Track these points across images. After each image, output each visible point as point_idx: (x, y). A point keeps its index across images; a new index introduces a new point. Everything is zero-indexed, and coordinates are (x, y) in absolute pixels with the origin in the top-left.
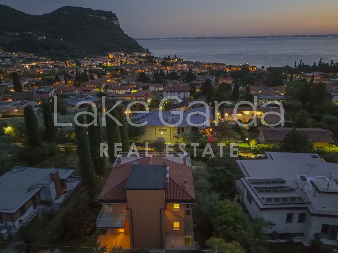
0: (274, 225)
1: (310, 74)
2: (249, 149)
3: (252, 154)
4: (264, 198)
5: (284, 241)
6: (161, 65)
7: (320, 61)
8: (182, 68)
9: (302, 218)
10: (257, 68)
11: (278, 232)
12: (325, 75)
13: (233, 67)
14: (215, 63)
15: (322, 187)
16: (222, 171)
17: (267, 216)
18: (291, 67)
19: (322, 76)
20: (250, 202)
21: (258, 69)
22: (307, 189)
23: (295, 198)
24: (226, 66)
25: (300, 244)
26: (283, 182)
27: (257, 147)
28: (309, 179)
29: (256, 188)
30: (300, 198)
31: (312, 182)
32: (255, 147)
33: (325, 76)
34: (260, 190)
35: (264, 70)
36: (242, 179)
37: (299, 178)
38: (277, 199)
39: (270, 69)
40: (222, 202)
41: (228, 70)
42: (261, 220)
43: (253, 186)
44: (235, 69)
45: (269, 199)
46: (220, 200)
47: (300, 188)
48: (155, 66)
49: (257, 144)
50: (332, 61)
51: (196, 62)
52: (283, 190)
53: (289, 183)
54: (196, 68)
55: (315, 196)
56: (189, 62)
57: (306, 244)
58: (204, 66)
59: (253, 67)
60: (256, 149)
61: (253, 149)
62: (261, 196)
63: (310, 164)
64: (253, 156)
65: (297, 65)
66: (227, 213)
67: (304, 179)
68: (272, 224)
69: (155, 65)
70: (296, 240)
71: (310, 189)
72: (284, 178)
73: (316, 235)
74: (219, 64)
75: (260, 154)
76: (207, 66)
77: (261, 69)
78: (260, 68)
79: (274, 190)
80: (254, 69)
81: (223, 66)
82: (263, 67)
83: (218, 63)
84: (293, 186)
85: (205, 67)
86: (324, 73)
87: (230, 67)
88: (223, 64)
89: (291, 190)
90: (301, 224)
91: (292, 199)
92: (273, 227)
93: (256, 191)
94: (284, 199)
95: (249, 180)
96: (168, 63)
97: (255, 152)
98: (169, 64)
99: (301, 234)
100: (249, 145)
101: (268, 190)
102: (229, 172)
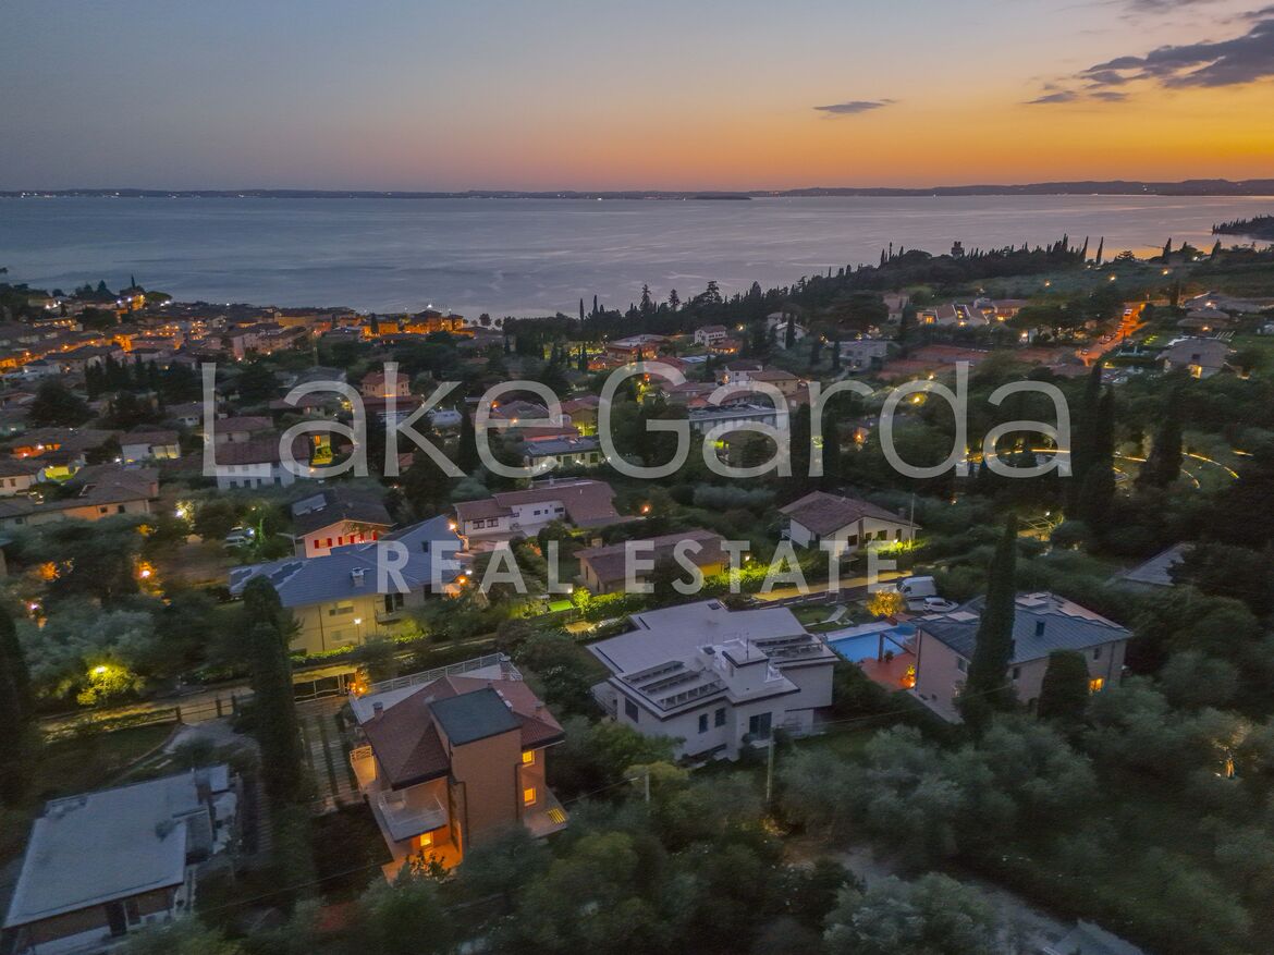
0: (685, 740)
1: (628, 344)
2: (576, 612)
3: (585, 623)
4: (662, 701)
5: (702, 764)
6: (80, 327)
7: (646, 298)
8: (187, 336)
9: (721, 718)
10: (466, 322)
11: (691, 755)
12: (664, 342)
13: (383, 322)
14: (314, 310)
15: (740, 658)
16: (560, 675)
17: (673, 730)
18: (570, 320)
19: (658, 348)
20: (635, 717)
21: (470, 325)
22: (718, 666)
23: (706, 686)
24: (359, 321)
25: (726, 760)
26: (679, 666)
27: (594, 605)
28: (718, 649)
29: (644, 688)
30: (712, 685)
31: (724, 654)
32: (589, 606)
33: (666, 345)
34: (652, 689)
35: (489, 328)
36: (612, 679)
37: (702, 651)
38: (681, 696)
39: (510, 326)
40: (598, 728)
41: (367, 332)
42: (665, 739)
43: (637, 686)
44: (394, 329)
45: (670, 700)
46: (591, 726)
47: (708, 669)
48: (54, 335)
49: (591, 597)
50: (674, 292)
51: (234, 306)
52: (684, 679)
53: (690, 666)
54: (248, 335)
55: (732, 675)
56: (203, 311)
57: (734, 757)
58: (270, 321)
59: (454, 318)
60: (592, 609)
61: (586, 612)
62: (656, 698)
63: (709, 623)
64: (591, 628)
65: (586, 314)
66: (617, 739)
67: (710, 651)
68: (681, 741)
69: (53, 329)
70: (719, 756)
71: (724, 666)
72: (678, 659)
73: (745, 739)
74: (330, 311)
75: (604, 618)
76: (288, 324)
77: (480, 325)
78: (475, 322)
79: (673, 683)
80: (458, 328)
81: (350, 322)
82: (485, 319)
83: (325, 307)
84: (696, 668)
85: (277, 326)
86: (662, 338)
87: (373, 321)
88: (344, 313)
89: (695, 676)
90: (723, 727)
91: (703, 689)
92: (685, 744)
93: (645, 693)
94: (691, 693)
95: (627, 678)
96: (110, 315)
97: (592, 616)
98: (115, 320)
99: (723, 747)
100: (574, 604)
101: (663, 686)
102: (575, 675)
